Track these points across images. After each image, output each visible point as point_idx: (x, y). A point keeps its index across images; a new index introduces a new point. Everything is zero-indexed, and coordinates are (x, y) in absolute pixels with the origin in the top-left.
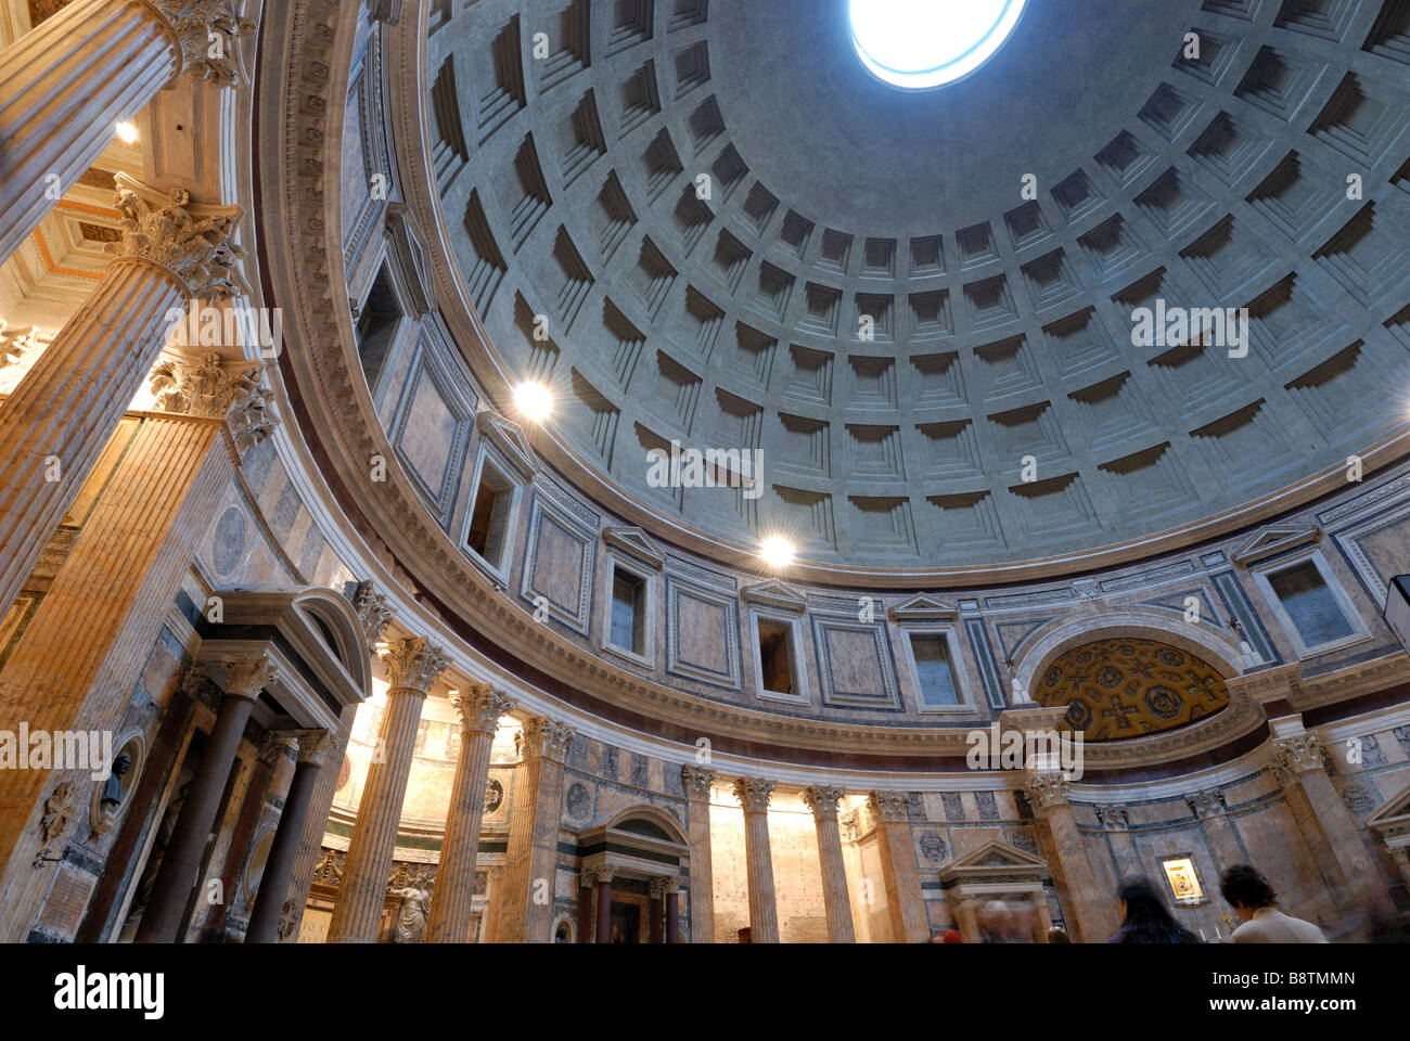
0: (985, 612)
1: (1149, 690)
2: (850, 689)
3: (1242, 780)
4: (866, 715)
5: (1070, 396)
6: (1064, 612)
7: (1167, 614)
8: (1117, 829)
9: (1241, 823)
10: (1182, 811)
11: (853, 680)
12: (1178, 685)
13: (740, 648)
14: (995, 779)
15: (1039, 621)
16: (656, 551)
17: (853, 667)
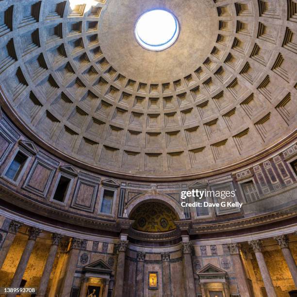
0: (127, 187)
1: (162, 219)
2: (80, 203)
3: (175, 252)
4: (82, 212)
5: (166, 133)
6: (146, 192)
7: (170, 198)
8: (141, 260)
9: (172, 265)
10: (159, 258)
11: (83, 201)
12: (168, 219)
13: (51, 184)
14: (112, 239)
15: (139, 193)
16: (36, 149)
17: (84, 196)
